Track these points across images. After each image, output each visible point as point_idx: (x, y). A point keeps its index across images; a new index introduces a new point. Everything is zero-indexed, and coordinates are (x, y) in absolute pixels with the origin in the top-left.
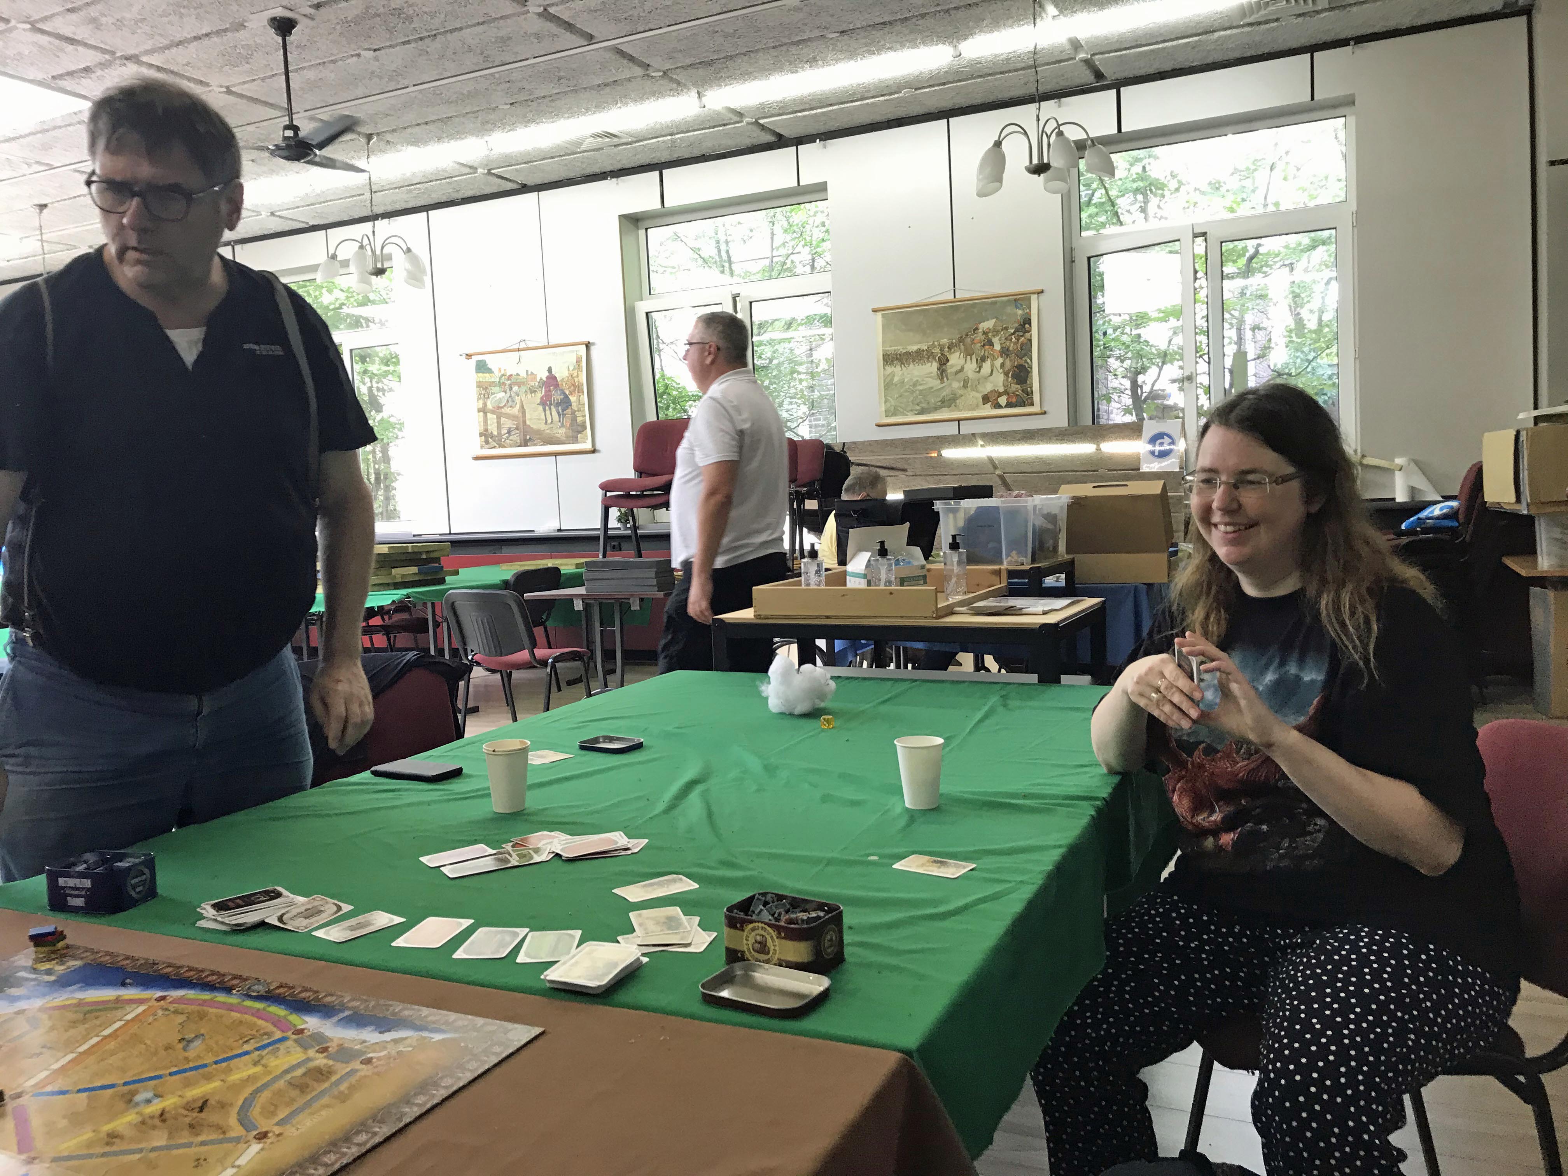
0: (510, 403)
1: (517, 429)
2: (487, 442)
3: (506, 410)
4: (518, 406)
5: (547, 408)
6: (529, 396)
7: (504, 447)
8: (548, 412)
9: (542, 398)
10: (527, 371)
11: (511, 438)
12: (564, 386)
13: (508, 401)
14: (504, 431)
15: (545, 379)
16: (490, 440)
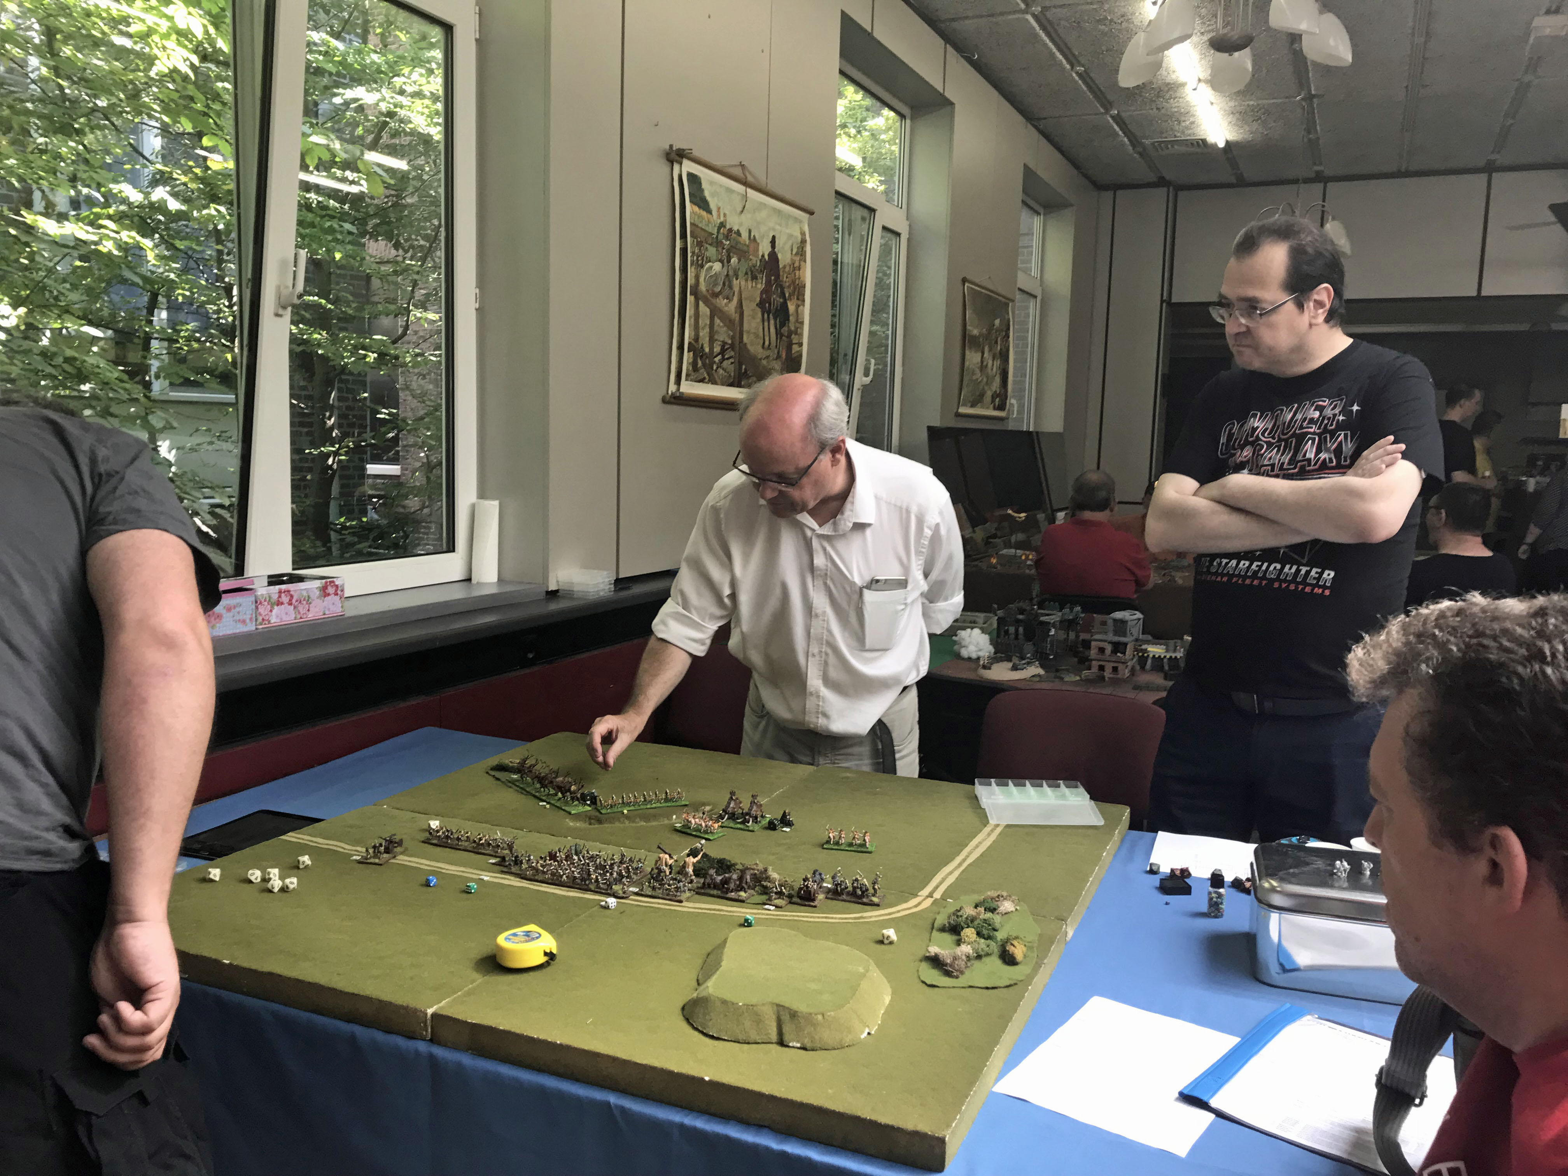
0: (727, 291)
1: (732, 347)
2: (695, 368)
3: (721, 302)
4: (735, 299)
5: (766, 316)
6: (750, 283)
7: (714, 382)
8: (766, 324)
9: (762, 293)
10: (750, 231)
11: (726, 364)
12: (785, 279)
13: (724, 284)
14: (717, 349)
15: (766, 257)
16: (700, 363)
